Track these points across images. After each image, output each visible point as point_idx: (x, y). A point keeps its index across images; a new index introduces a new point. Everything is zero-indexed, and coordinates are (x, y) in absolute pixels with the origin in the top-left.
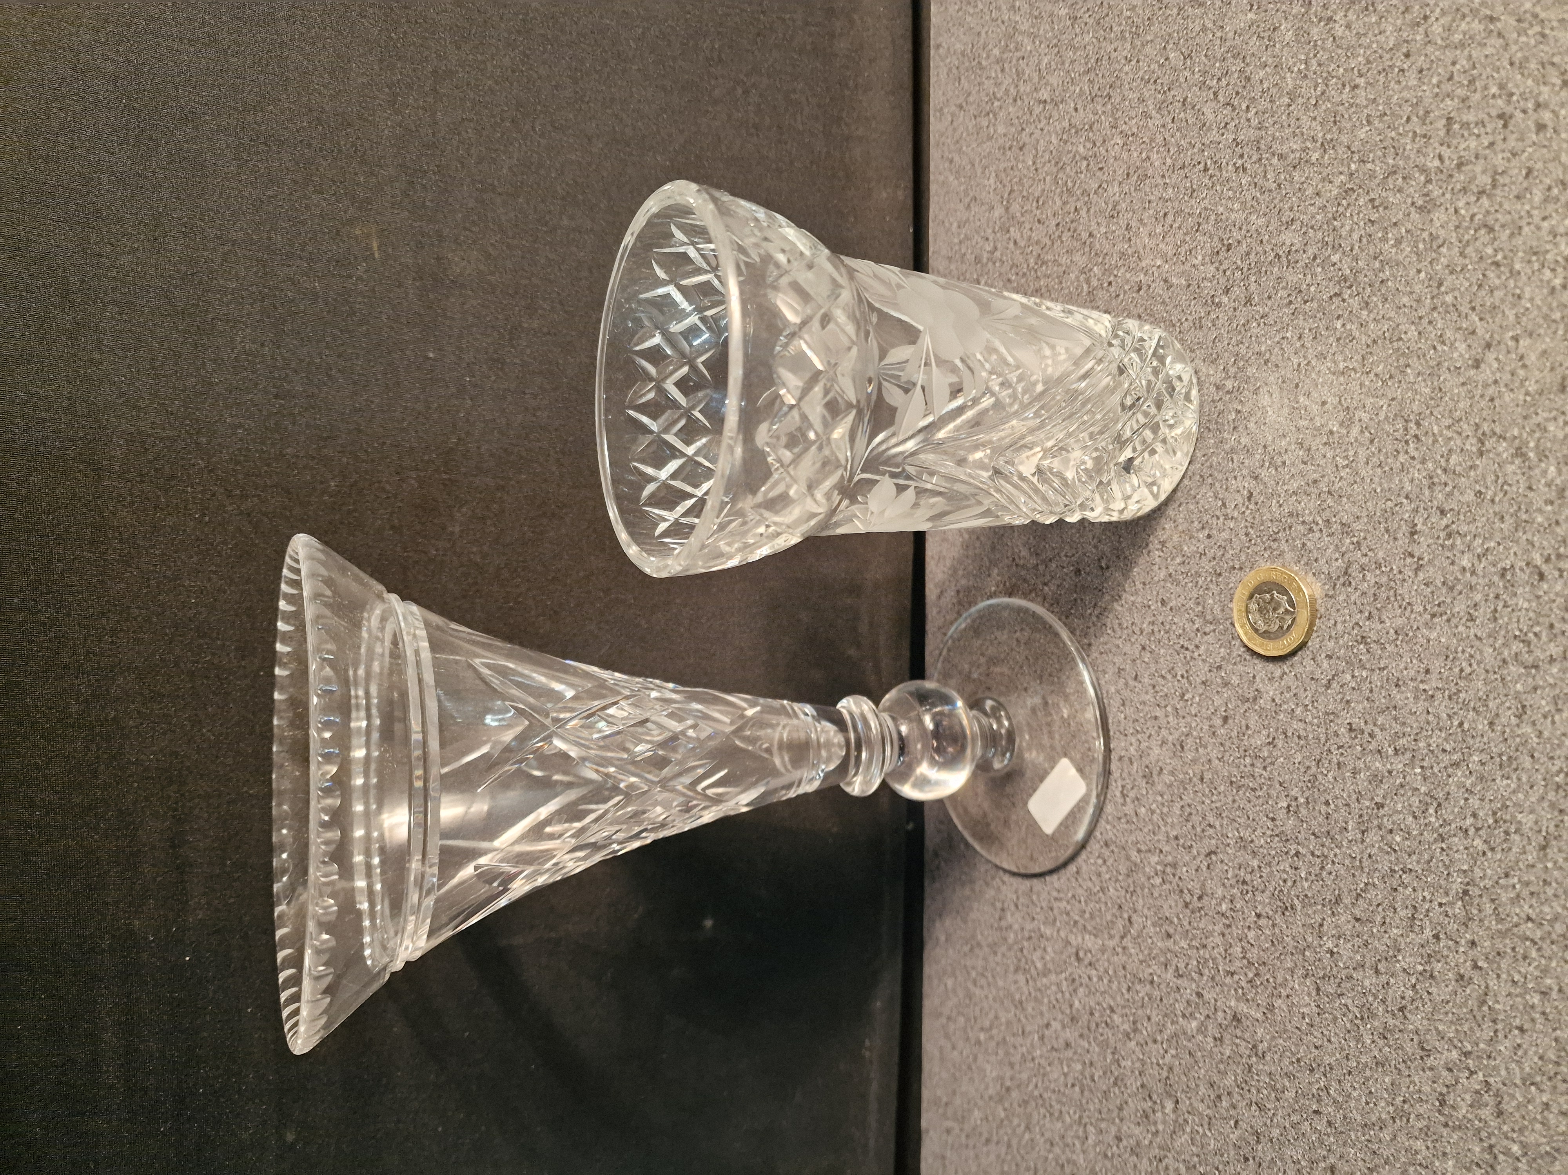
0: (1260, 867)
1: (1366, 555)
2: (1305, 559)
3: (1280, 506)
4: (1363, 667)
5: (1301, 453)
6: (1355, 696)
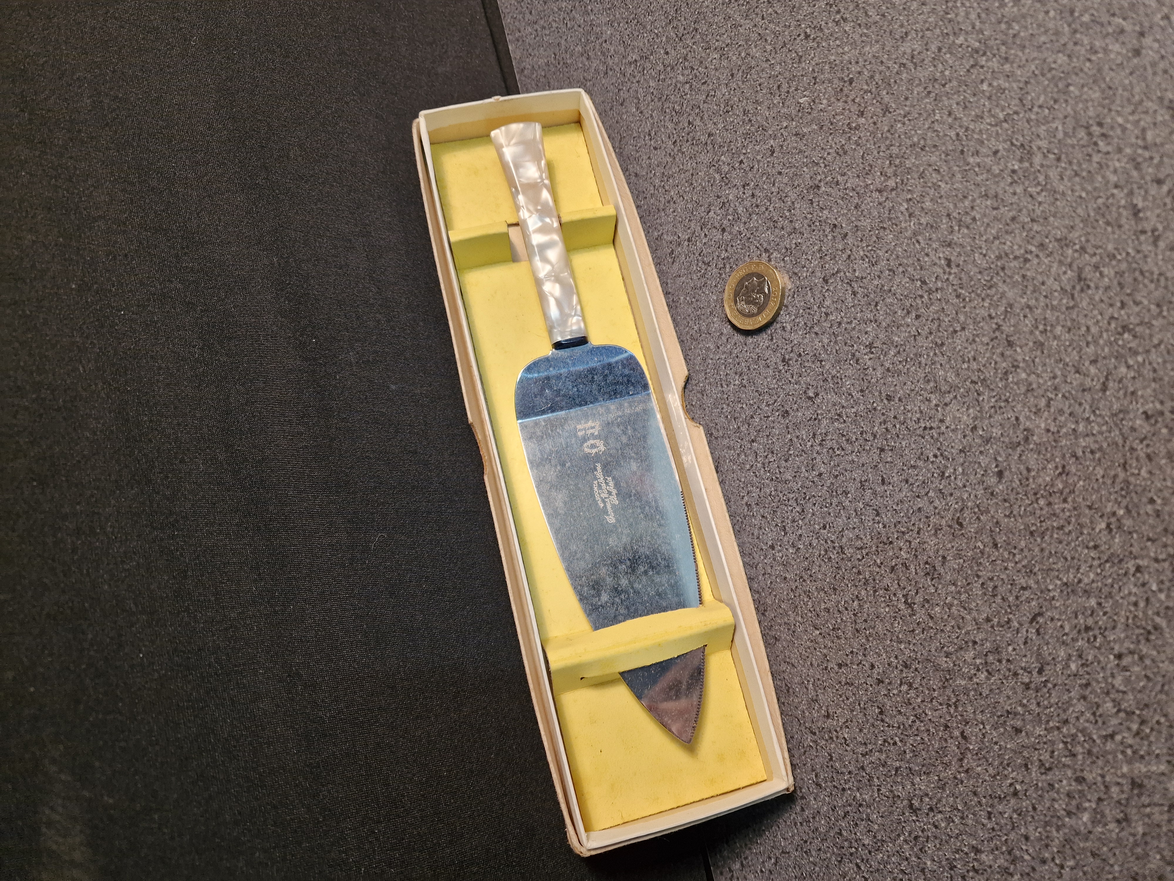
0: (1100, 604)
1: (1095, 254)
2: (1030, 288)
3: (985, 256)
4: (1136, 353)
5: (989, 203)
6: (1138, 384)
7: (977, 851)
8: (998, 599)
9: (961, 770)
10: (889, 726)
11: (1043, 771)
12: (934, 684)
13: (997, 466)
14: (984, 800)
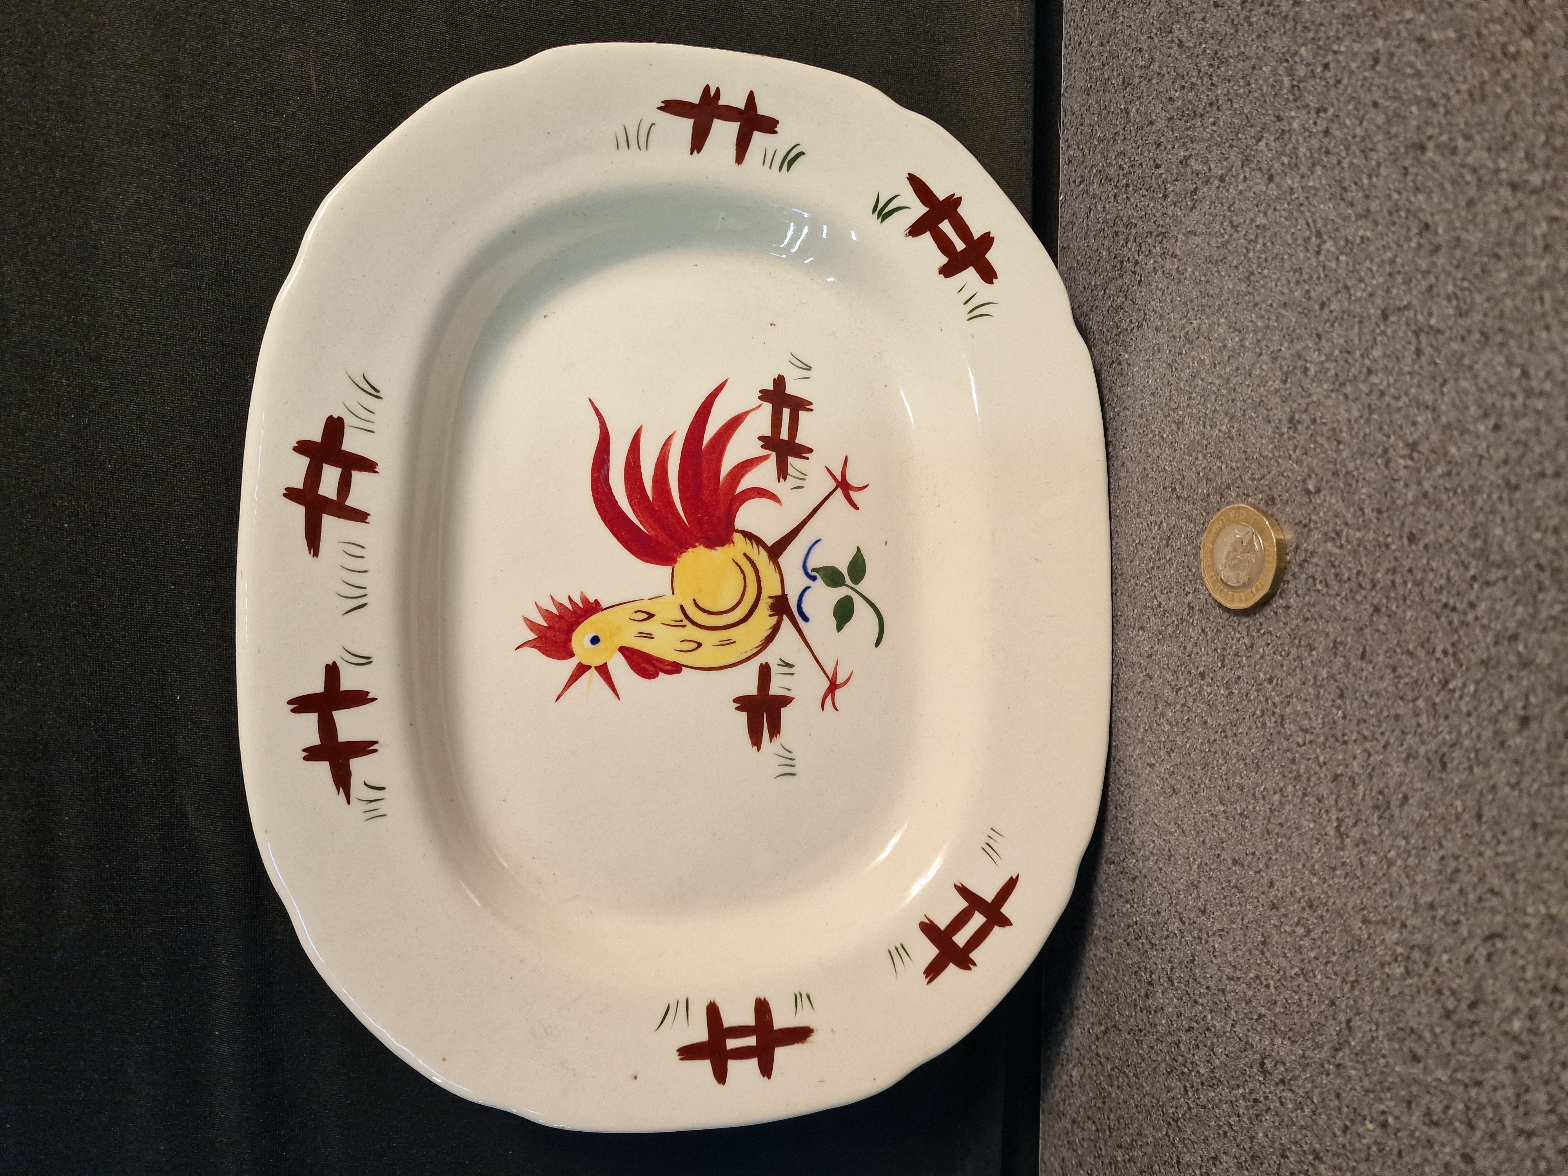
7: (1317, 1157)
8: (1455, 888)
9: (1332, 1060)
10: (1267, 963)
11: (1427, 1120)
12: (1336, 945)
13: (1525, 708)
14: (1345, 1110)
